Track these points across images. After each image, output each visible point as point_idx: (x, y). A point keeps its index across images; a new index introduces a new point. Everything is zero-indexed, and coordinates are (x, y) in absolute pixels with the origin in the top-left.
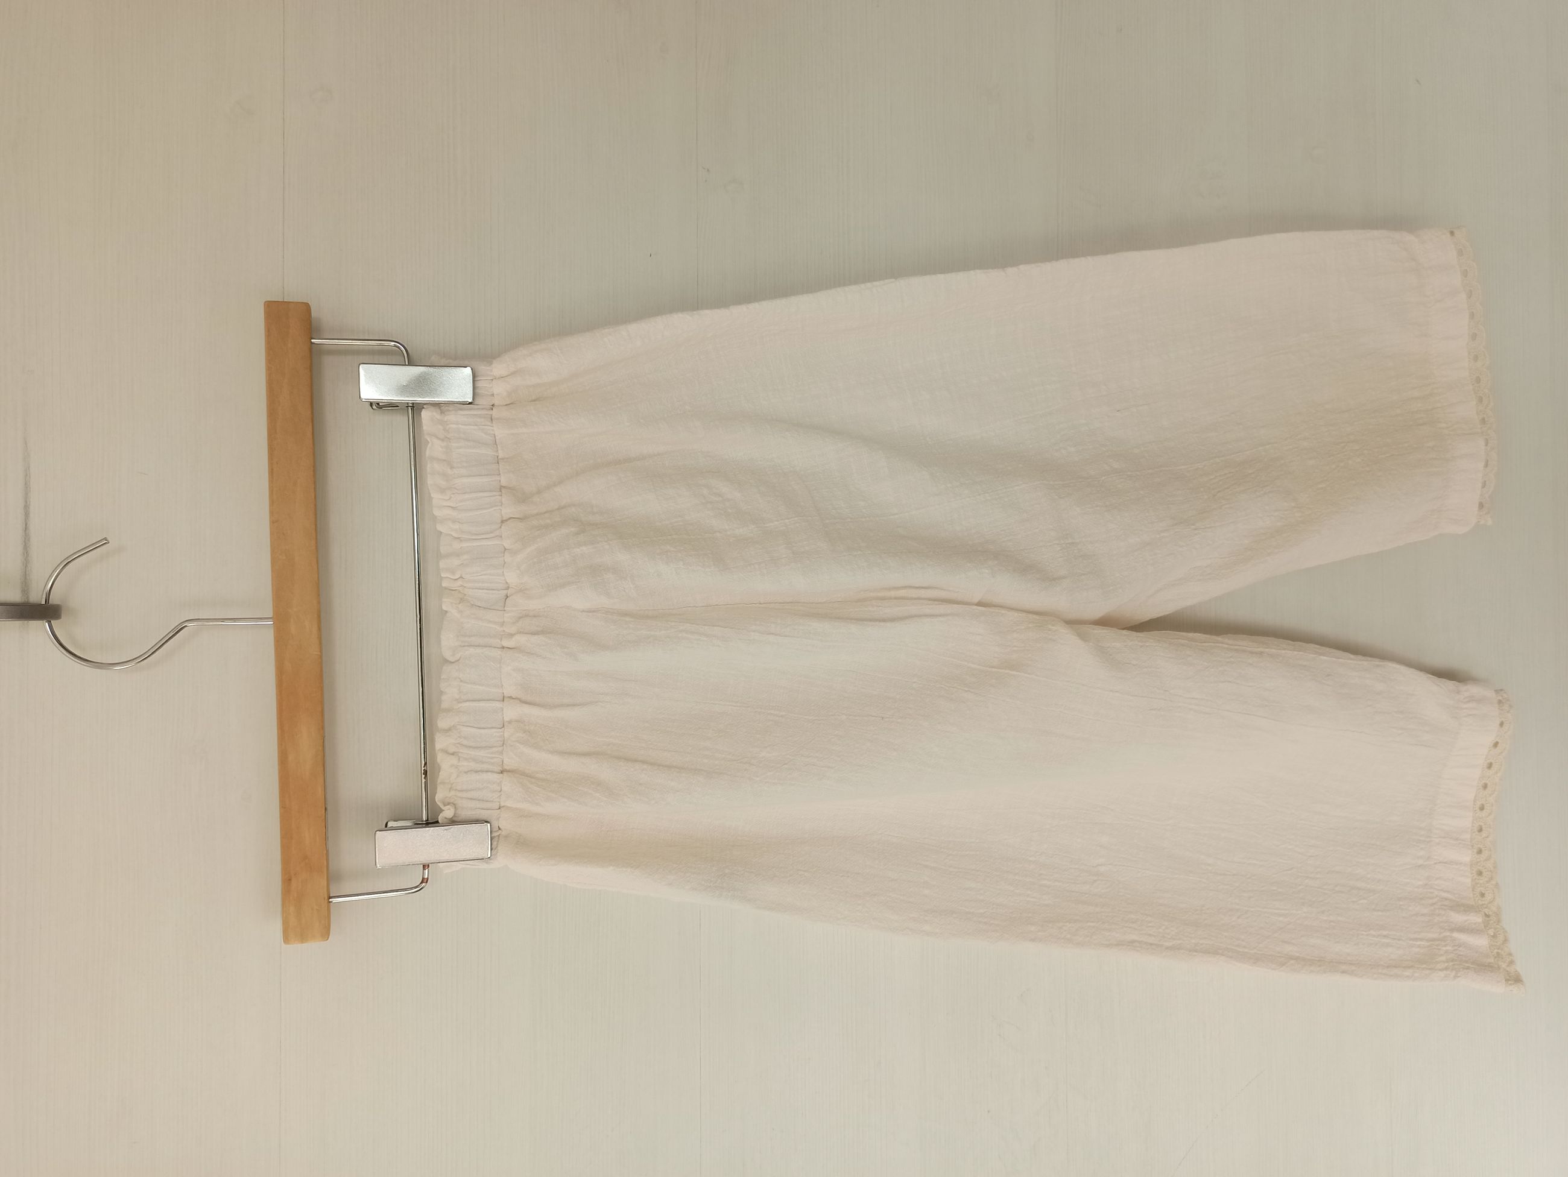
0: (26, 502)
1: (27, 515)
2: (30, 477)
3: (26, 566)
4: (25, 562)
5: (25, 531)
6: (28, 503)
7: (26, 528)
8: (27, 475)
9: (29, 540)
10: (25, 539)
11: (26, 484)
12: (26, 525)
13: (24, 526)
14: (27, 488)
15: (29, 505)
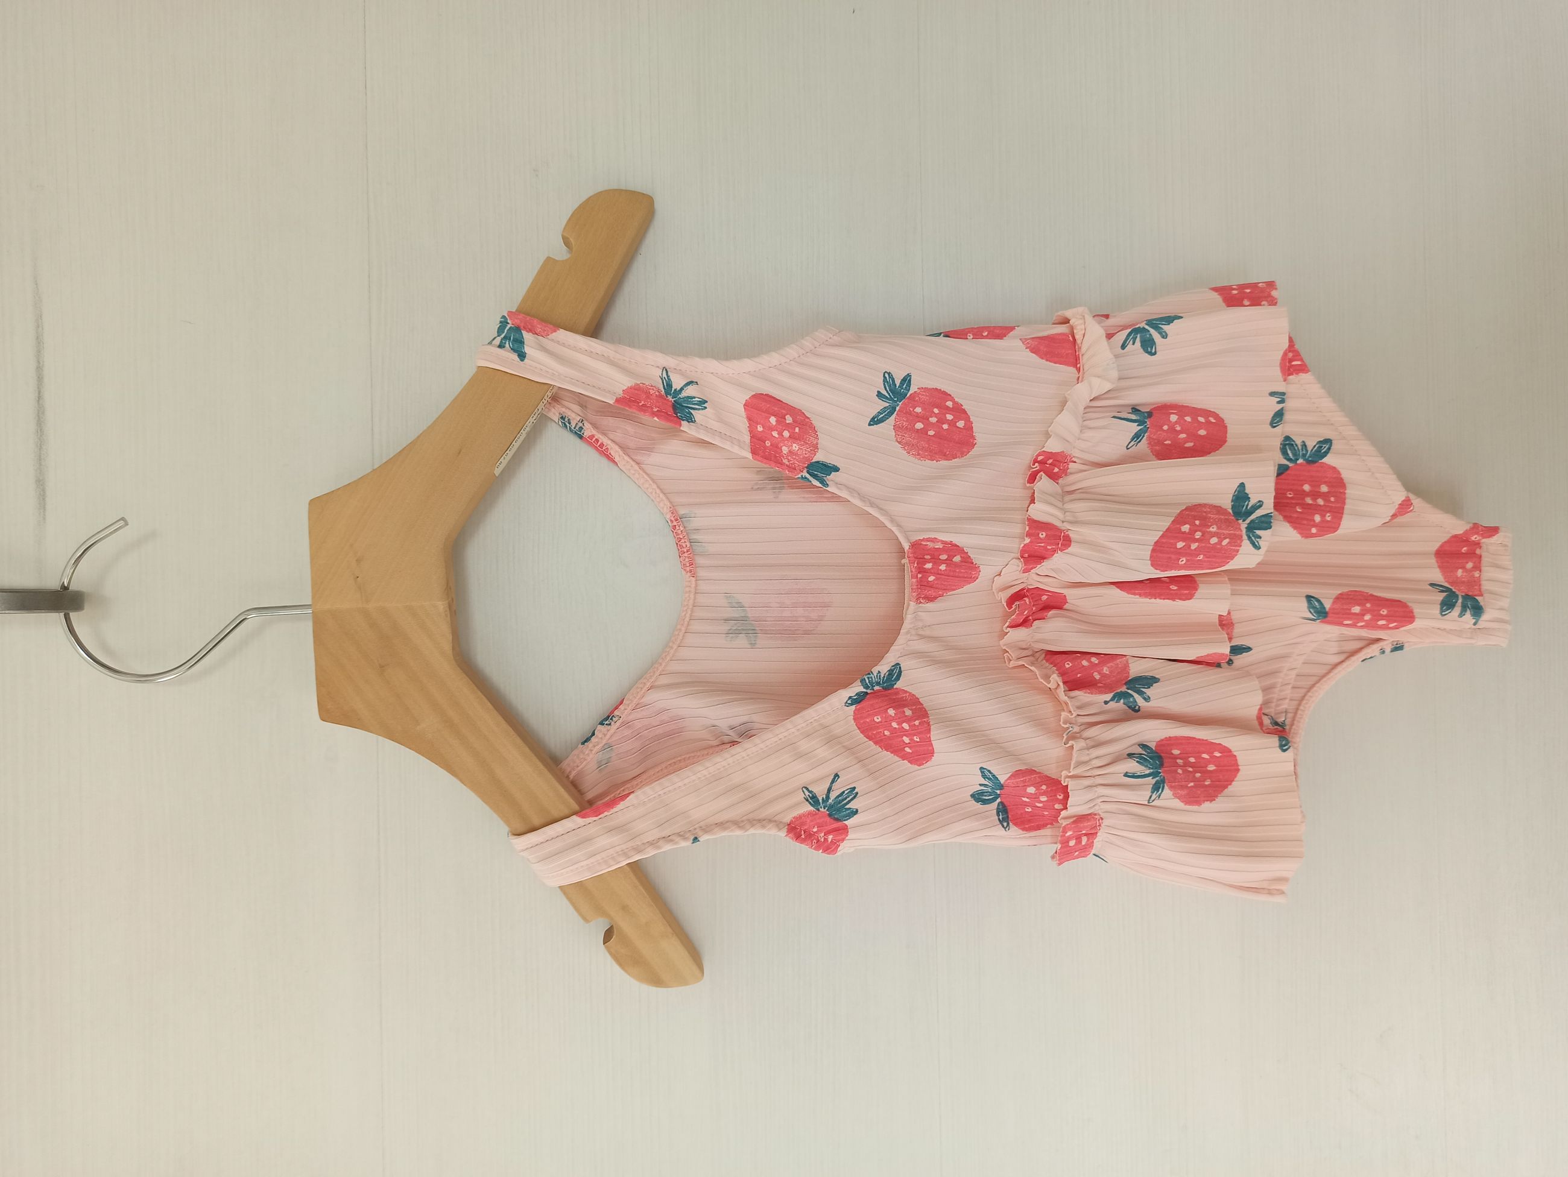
0: (38, 362)
2: (43, 329)
3: (41, 448)
4: (39, 443)
6: (41, 362)
7: (40, 398)
8: (38, 327)
9: (43, 413)
10: (38, 411)
11: (38, 337)
12: (39, 392)
14: (39, 343)
15: (43, 365)
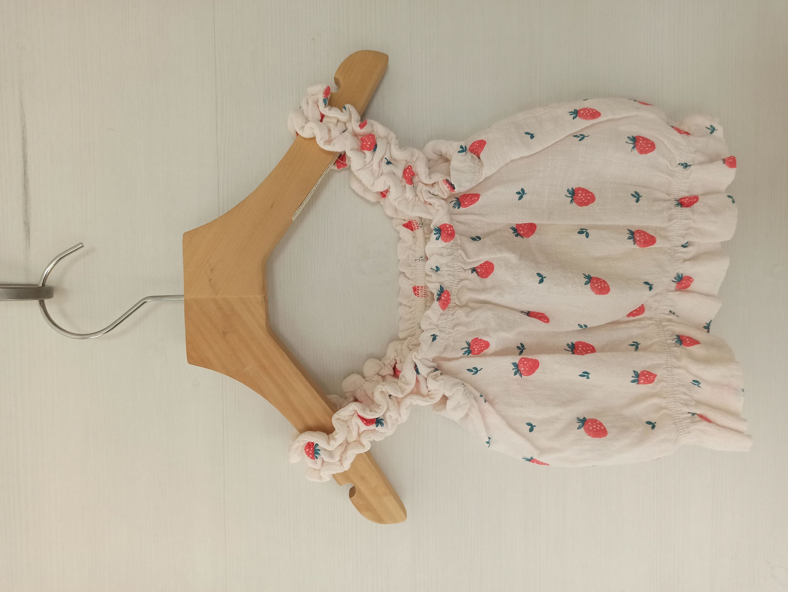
0: (24, 153)
1: (25, 162)
3: (26, 204)
5: (24, 176)
6: (26, 153)
7: (25, 173)
8: (23, 131)
9: (27, 183)
10: (25, 182)
11: (23, 138)
12: (25, 170)
13: (23, 172)
14: (24, 141)
